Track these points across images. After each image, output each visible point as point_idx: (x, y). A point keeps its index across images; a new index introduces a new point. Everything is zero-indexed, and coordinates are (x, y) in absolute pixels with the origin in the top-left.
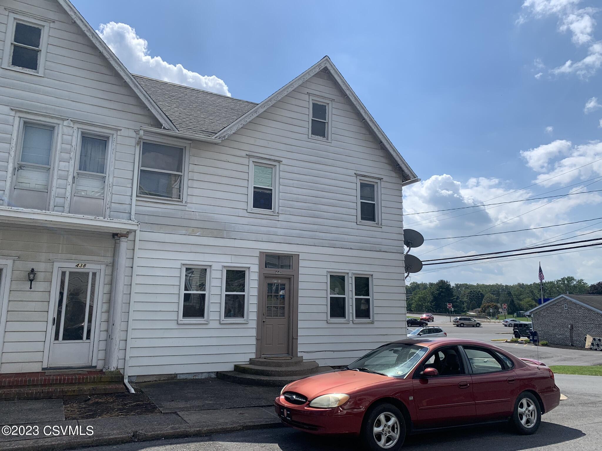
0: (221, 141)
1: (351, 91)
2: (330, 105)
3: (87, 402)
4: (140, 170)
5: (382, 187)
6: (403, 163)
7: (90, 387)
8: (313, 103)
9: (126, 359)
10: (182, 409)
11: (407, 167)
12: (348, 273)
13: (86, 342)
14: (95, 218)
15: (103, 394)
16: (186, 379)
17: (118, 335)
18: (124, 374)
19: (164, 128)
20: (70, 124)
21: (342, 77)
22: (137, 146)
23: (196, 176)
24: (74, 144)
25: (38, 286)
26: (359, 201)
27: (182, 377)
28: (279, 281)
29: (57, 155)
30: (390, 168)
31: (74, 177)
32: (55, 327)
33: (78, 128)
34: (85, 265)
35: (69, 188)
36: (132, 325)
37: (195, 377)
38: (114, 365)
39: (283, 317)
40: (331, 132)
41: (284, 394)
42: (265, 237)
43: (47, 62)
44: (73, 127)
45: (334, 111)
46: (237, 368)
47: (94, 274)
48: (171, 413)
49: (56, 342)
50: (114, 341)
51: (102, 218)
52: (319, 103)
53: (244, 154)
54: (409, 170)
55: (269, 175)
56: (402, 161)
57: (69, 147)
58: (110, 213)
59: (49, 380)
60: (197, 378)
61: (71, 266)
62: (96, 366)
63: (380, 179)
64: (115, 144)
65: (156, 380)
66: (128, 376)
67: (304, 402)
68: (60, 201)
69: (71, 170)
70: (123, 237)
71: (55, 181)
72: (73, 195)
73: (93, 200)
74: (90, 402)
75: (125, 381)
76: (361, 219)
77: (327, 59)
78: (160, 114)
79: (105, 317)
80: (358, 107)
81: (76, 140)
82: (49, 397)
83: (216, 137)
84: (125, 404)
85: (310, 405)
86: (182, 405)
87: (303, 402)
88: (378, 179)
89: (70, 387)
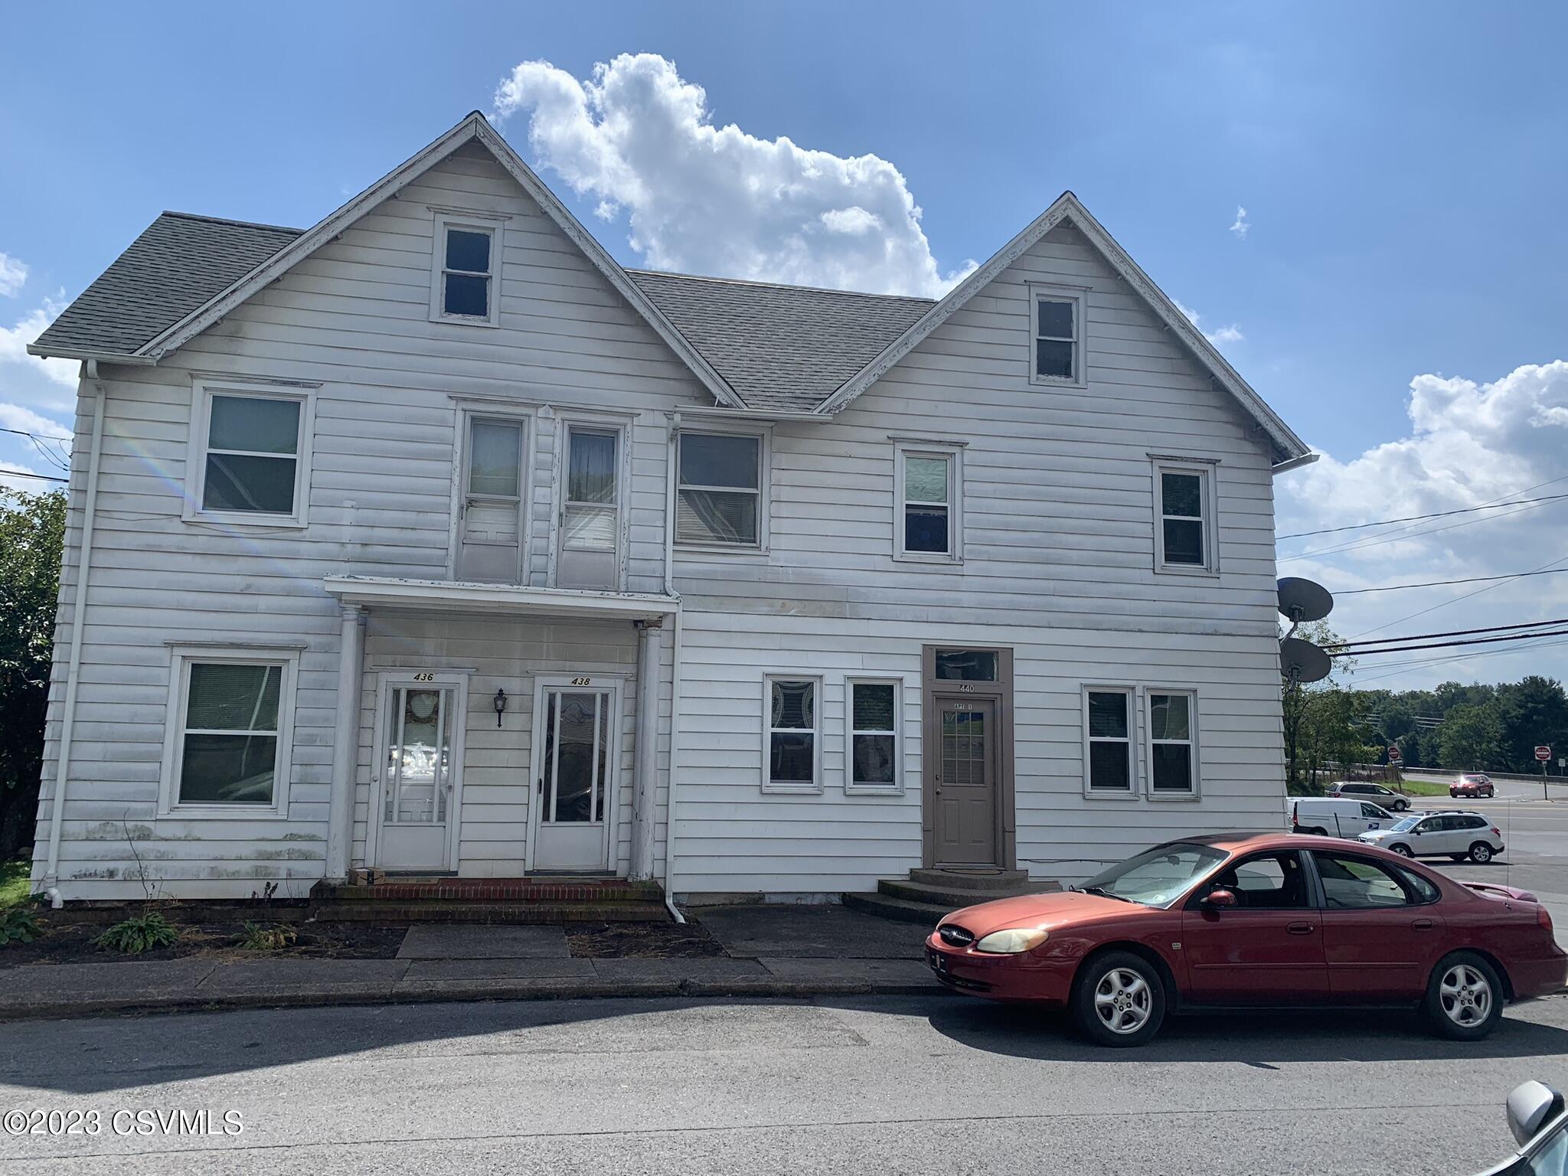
0: (831, 418)
1: (1130, 265)
2: (1081, 301)
3: (604, 933)
4: (677, 491)
5: (1218, 480)
6: (1272, 420)
7: (609, 908)
8: (1039, 302)
9: (668, 860)
10: (767, 954)
11: (1281, 430)
12: (1133, 688)
13: (596, 824)
14: (602, 594)
15: (630, 922)
16: (782, 904)
17: (651, 813)
18: (665, 887)
19: (720, 404)
20: (549, 413)
21: (1107, 235)
22: (670, 444)
23: (786, 493)
24: (557, 450)
25: (512, 720)
26: (1160, 517)
27: (775, 899)
28: (970, 707)
29: (530, 475)
30: (1240, 433)
31: (561, 515)
32: (542, 796)
33: (563, 420)
34: (588, 681)
35: (553, 535)
36: (676, 794)
37: (799, 901)
38: (647, 870)
39: (983, 785)
40: (1086, 362)
41: (940, 929)
42: (934, 613)
43: (503, 298)
44: (554, 419)
45: (1093, 314)
46: (884, 887)
47: (605, 697)
48: (747, 959)
49: (546, 824)
50: (644, 823)
51: (614, 593)
52: (1054, 300)
53: (882, 435)
54: (1287, 436)
55: (939, 475)
56: (1267, 414)
57: (549, 457)
58: (627, 578)
59: (539, 891)
60: (804, 902)
61: (563, 683)
62: (616, 871)
63: (1213, 462)
64: (629, 443)
65: (724, 904)
66: (674, 893)
67: (969, 943)
68: (538, 561)
69: (556, 502)
70: (651, 626)
71: (529, 524)
72: (562, 548)
73: (597, 557)
74: (609, 933)
75: (667, 901)
76: (1166, 560)
77: (1069, 199)
78: (711, 376)
79: (626, 777)
80: (1150, 300)
81: (560, 444)
82: (541, 921)
83: (823, 410)
84: (669, 941)
85: (978, 948)
86: (769, 946)
87: (968, 941)
88: (1209, 463)
89: (574, 907)
